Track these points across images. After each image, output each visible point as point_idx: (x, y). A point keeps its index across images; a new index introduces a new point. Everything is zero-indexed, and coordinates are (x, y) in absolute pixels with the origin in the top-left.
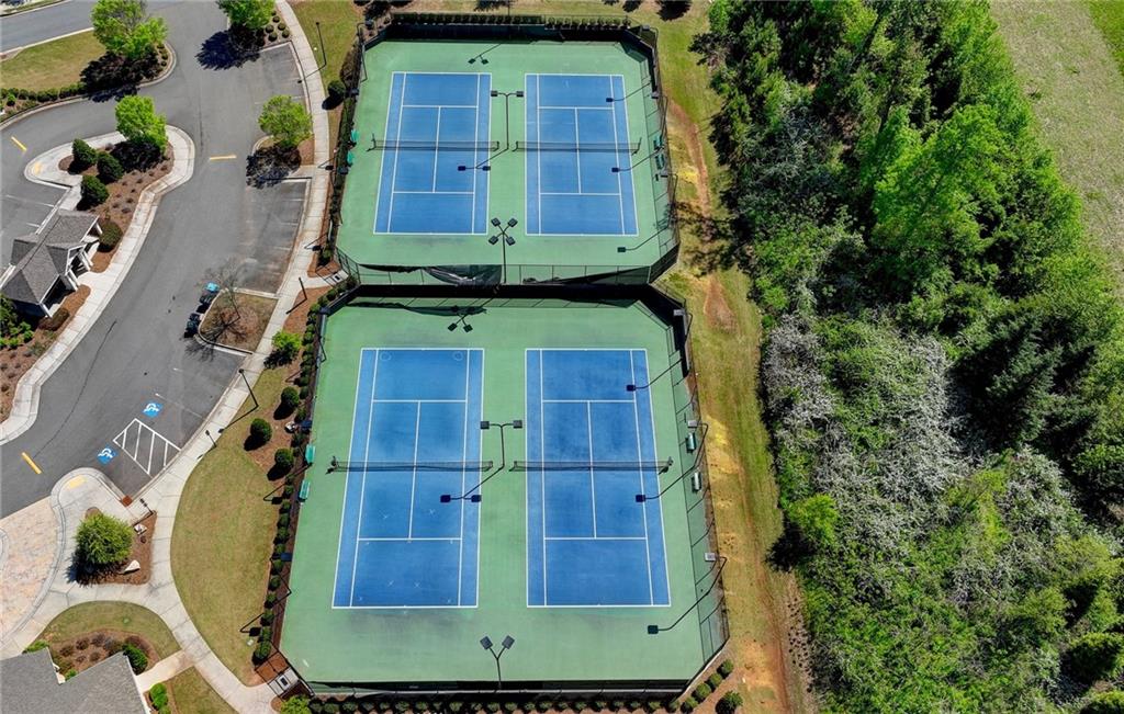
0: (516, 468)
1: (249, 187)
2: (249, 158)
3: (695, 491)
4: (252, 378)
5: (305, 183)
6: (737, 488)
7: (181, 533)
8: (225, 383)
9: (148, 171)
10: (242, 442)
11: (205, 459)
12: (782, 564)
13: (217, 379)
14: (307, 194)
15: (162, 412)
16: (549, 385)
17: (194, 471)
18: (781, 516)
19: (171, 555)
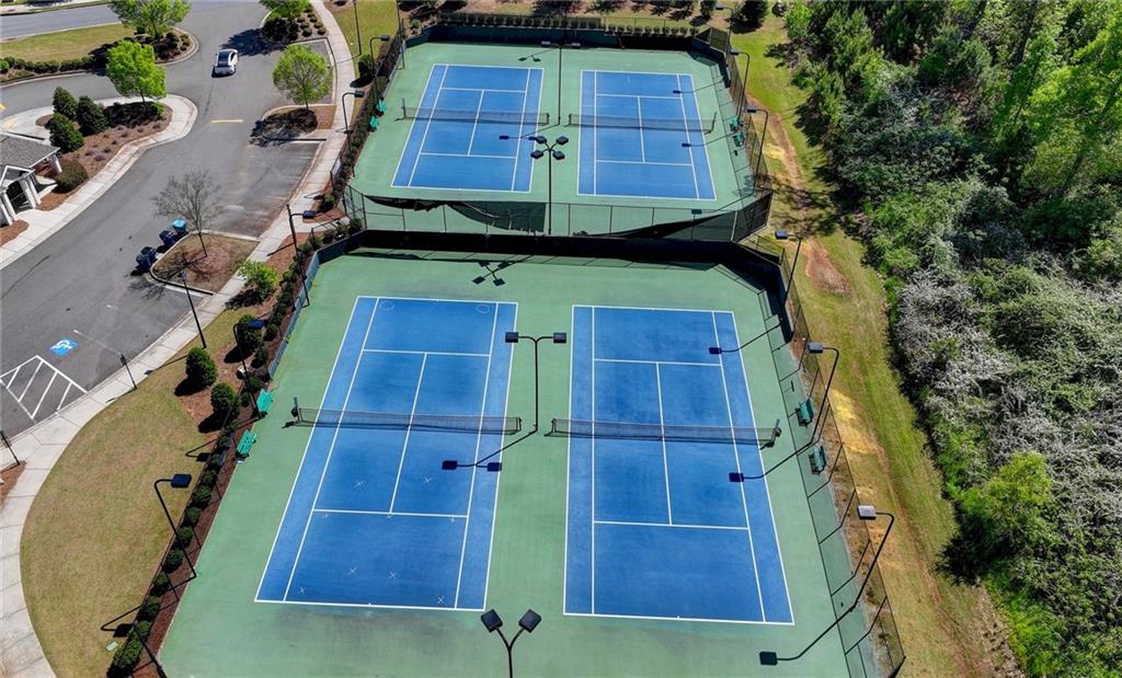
0: (554, 432)
1: (253, 146)
2: (258, 123)
3: (815, 471)
4: (205, 320)
5: (318, 145)
6: (877, 471)
7: (53, 491)
8: (170, 323)
9: (137, 127)
10: (173, 386)
11: (115, 404)
12: (963, 575)
13: (160, 318)
14: (317, 153)
15: (75, 351)
16: (603, 343)
17: (97, 416)
18: (949, 507)
19: (29, 517)
